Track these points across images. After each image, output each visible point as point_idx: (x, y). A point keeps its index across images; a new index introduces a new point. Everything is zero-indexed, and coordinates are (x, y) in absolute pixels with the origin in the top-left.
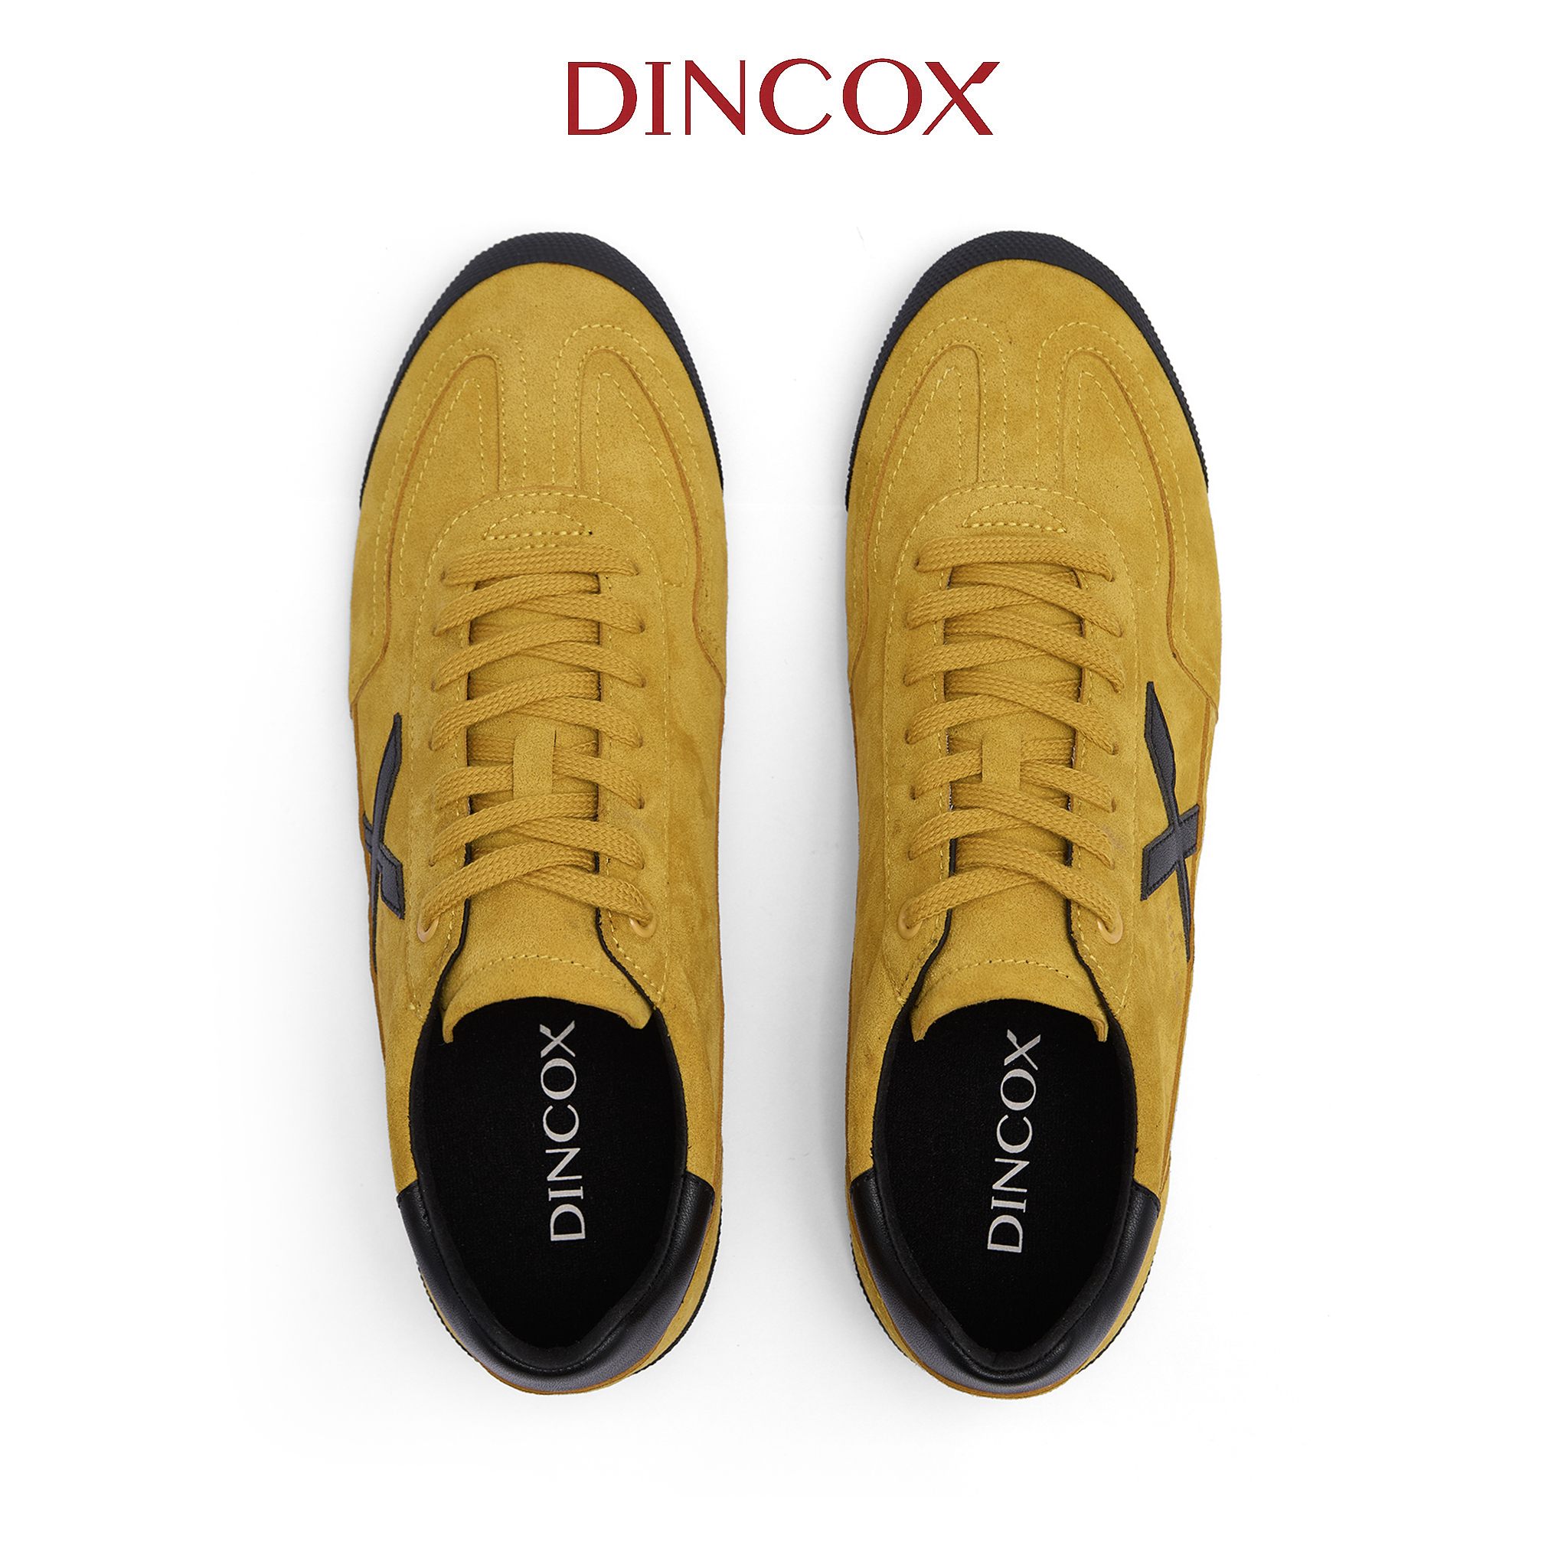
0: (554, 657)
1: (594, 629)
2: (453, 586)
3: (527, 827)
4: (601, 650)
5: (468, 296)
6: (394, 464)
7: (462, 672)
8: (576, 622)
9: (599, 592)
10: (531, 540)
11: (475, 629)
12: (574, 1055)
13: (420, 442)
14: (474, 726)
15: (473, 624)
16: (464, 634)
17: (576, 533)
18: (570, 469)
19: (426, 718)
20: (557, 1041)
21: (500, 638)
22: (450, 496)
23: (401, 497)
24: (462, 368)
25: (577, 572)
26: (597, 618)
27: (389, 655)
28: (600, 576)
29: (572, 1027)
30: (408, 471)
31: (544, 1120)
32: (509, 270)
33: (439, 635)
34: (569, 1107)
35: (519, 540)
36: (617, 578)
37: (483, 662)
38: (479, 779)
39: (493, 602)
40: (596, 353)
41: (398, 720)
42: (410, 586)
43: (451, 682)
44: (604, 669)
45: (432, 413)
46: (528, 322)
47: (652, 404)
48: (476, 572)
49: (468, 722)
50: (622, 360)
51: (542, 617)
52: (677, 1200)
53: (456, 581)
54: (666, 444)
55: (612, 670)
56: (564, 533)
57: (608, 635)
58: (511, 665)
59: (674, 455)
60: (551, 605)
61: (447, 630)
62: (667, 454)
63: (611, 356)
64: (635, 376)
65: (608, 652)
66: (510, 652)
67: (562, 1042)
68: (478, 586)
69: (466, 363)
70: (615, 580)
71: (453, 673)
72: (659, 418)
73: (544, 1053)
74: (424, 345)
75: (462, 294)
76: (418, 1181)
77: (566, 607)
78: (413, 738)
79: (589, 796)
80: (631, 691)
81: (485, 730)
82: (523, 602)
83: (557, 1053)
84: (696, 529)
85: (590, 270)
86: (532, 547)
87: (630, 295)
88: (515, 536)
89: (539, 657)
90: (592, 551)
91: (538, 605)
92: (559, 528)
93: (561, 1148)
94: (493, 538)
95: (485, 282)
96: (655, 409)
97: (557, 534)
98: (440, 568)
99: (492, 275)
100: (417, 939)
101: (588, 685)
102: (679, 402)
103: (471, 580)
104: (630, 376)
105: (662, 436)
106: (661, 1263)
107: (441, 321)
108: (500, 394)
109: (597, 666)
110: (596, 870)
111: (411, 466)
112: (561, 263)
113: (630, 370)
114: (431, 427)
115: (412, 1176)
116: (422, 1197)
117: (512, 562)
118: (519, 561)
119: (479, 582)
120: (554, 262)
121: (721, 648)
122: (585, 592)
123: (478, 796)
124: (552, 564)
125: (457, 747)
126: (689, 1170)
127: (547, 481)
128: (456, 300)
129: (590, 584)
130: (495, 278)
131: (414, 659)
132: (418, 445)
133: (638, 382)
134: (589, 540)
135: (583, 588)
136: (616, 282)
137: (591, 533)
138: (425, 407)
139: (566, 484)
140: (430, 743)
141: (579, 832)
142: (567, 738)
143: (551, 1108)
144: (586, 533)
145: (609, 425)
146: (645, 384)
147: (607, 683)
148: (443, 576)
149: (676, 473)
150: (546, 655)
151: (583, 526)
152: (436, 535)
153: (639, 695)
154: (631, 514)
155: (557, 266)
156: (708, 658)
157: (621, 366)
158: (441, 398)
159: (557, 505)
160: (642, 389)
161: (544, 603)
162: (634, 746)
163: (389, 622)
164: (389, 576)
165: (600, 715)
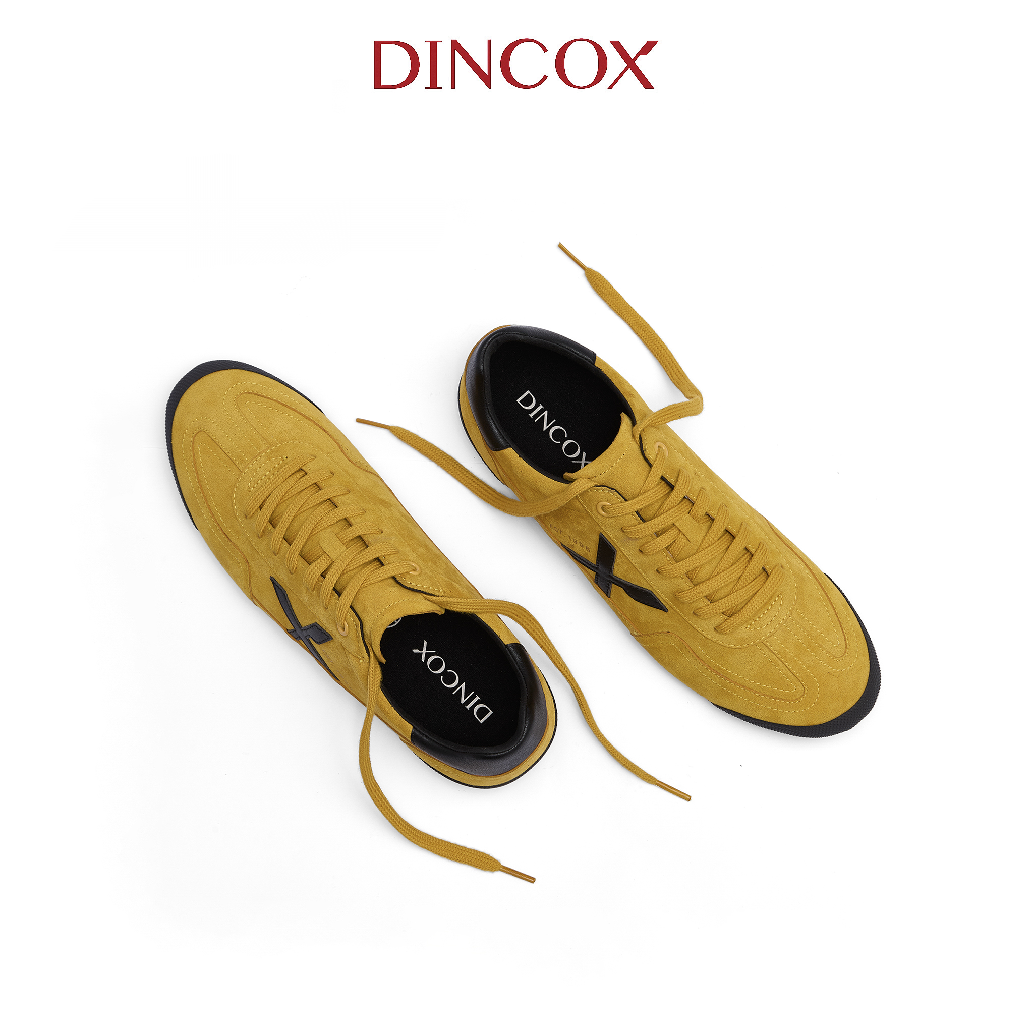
0: (309, 507)
1: (316, 487)
2: (252, 515)
3: (348, 567)
4: (323, 491)
5: (175, 418)
6: (197, 498)
7: (281, 539)
8: (307, 490)
9: (306, 474)
10: (267, 477)
11: (273, 522)
12: (435, 652)
13: (199, 482)
14: (301, 551)
15: (271, 521)
16: (270, 527)
17: (281, 462)
18: (261, 443)
19: (282, 567)
20: (424, 652)
21: (284, 516)
22: (226, 489)
23: (209, 507)
24: (193, 444)
25: (293, 474)
26: (313, 482)
27: (251, 563)
28: (303, 468)
29: (425, 643)
30: (203, 495)
31: (444, 683)
32: (183, 397)
33: (262, 536)
34: (448, 671)
35: (263, 481)
36: (309, 464)
37: (285, 529)
38: (318, 567)
39: (271, 507)
40: (238, 398)
41: (273, 580)
42: (237, 532)
43: (280, 546)
44: (331, 496)
45: (196, 469)
46: (204, 408)
47: (273, 400)
48: (256, 504)
49: (297, 553)
50: (249, 393)
51: (293, 498)
52: (511, 658)
53: (252, 513)
54: (289, 409)
55: (333, 495)
56: (277, 465)
57: (322, 485)
58: (296, 523)
59: (295, 411)
60: (293, 491)
61: (263, 531)
62: (292, 412)
63: (244, 395)
64: (258, 395)
65: (326, 489)
66: (292, 518)
67: (426, 650)
68: (261, 508)
69: (193, 440)
70: (309, 465)
71: (278, 542)
72: (279, 403)
73: (423, 660)
74: (173, 449)
75: (173, 419)
76: (414, 728)
77: (299, 487)
78: (283, 579)
79: (360, 542)
80: (347, 496)
81: (306, 550)
82: (282, 499)
83: (428, 656)
84: (324, 430)
85: (212, 373)
86: (269, 479)
87: (233, 370)
88: (260, 481)
89: (304, 511)
90: (292, 462)
91: (288, 495)
92: (274, 465)
93: (458, 688)
94: (252, 489)
95: (177, 408)
96: (275, 401)
97: (275, 468)
98: (243, 515)
99: (178, 404)
100: (344, 637)
101: (330, 506)
102: (281, 392)
103: (256, 508)
104: (256, 396)
105: (285, 408)
106: (524, 683)
107: (172, 435)
108: (214, 440)
109: (327, 497)
110: (382, 565)
111: (203, 493)
112: (200, 379)
113: (255, 394)
114: (199, 473)
115: (410, 728)
116: (420, 732)
117: (266, 489)
118: (268, 487)
119: (260, 506)
120: (197, 381)
121: (367, 465)
122: (301, 478)
123: (323, 573)
124: (281, 478)
125: (301, 563)
126: (506, 644)
127: (256, 453)
128: (172, 423)
129: (301, 474)
130: (180, 404)
131: (260, 554)
132: (200, 484)
133: (261, 396)
134: (288, 460)
135: (299, 477)
136: (225, 370)
137: (287, 457)
138: (191, 469)
139: (264, 449)
140: (290, 573)
141: (368, 554)
142: (337, 529)
143: (442, 677)
144: (285, 459)
145: (263, 418)
146: (265, 395)
147: (335, 500)
148: (246, 517)
149: (301, 416)
150: (305, 508)
151: (282, 457)
152: (232, 506)
153: (350, 496)
154: (296, 440)
155: (199, 381)
156: (365, 470)
157: (250, 395)
158: (194, 460)
159: (266, 458)
160: (265, 397)
161: (290, 493)
162: (363, 514)
163: (241, 552)
164: (227, 537)
165: (340, 513)
